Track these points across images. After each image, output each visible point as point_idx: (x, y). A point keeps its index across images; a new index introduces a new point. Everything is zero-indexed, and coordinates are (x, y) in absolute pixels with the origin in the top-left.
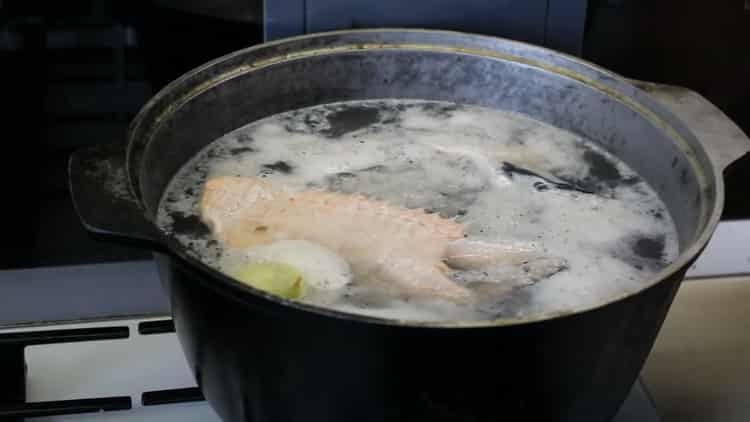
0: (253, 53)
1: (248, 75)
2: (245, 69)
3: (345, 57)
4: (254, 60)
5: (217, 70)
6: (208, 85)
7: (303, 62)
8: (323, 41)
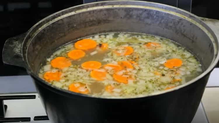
0: (76, 8)
1: (74, 15)
2: (73, 13)
3: (107, 10)
4: (76, 10)
5: (63, 14)
6: (59, 18)
7: (94, 11)
8: (100, 4)
